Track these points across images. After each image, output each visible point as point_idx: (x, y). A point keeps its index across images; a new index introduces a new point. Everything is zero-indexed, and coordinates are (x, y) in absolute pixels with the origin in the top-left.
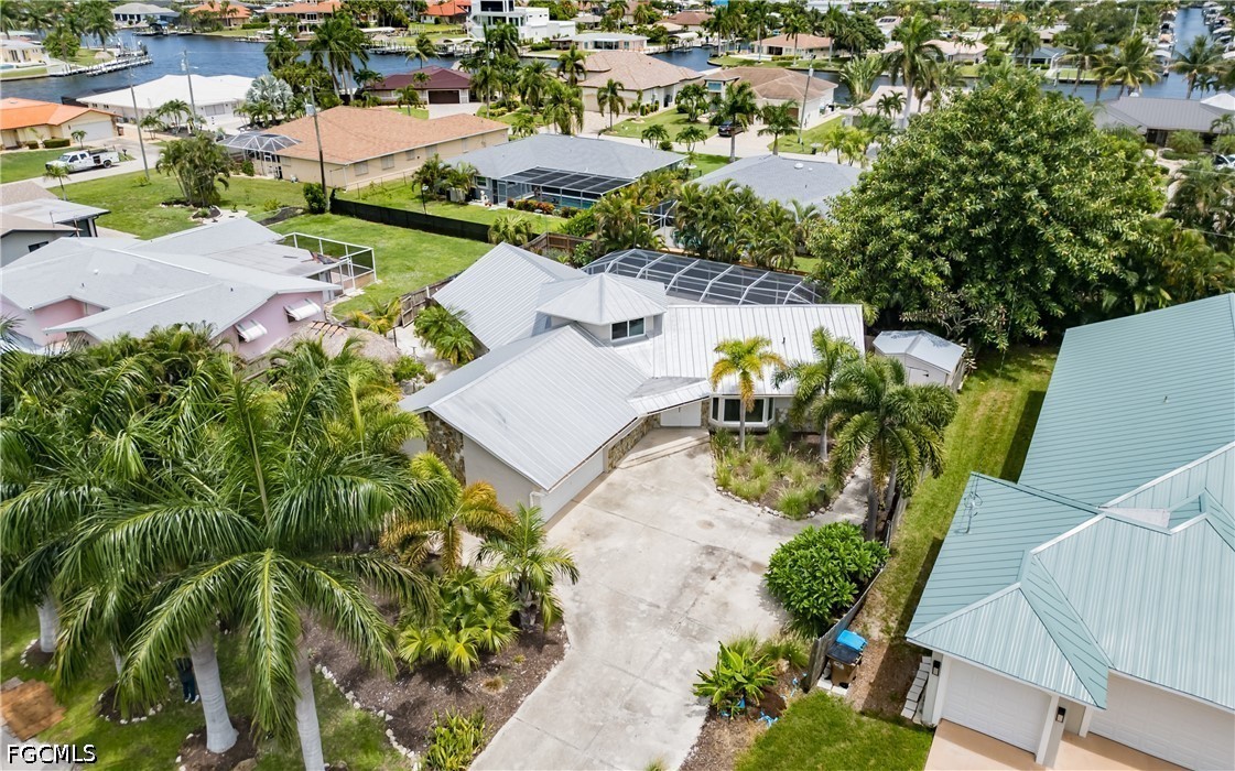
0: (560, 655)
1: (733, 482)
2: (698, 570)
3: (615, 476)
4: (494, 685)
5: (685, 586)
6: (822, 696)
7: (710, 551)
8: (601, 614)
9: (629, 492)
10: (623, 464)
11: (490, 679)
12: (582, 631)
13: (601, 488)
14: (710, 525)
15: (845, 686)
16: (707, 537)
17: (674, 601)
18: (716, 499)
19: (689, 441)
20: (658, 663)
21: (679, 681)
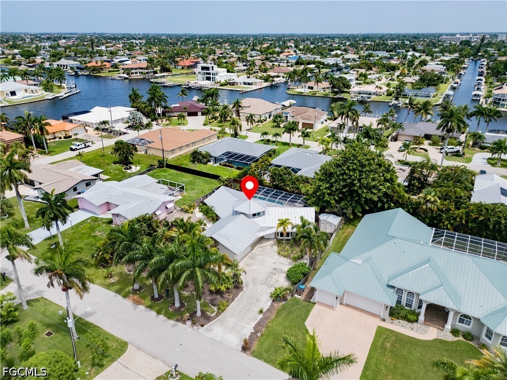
0: (242, 290)
1: (281, 253)
2: (272, 273)
3: (253, 251)
4: (229, 296)
5: (269, 276)
6: (296, 298)
7: (275, 269)
8: (250, 283)
9: (257, 255)
10: (255, 248)
11: (228, 294)
12: (247, 286)
13: (250, 254)
14: (275, 263)
15: (300, 295)
16: (274, 266)
17: (266, 280)
18: (277, 256)
19: (272, 242)
20: (263, 291)
21: (267, 295)
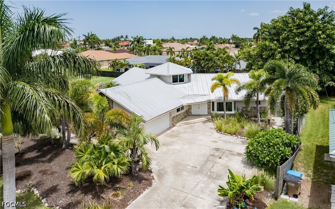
2: (213, 155)
3: (174, 128)
4: (116, 195)
5: (208, 160)
7: (217, 150)
8: (169, 170)
9: (181, 133)
11: (114, 193)
12: (161, 176)
13: (169, 131)
14: (216, 142)
15: (296, 196)
16: (215, 146)
17: (203, 166)
18: (217, 135)
